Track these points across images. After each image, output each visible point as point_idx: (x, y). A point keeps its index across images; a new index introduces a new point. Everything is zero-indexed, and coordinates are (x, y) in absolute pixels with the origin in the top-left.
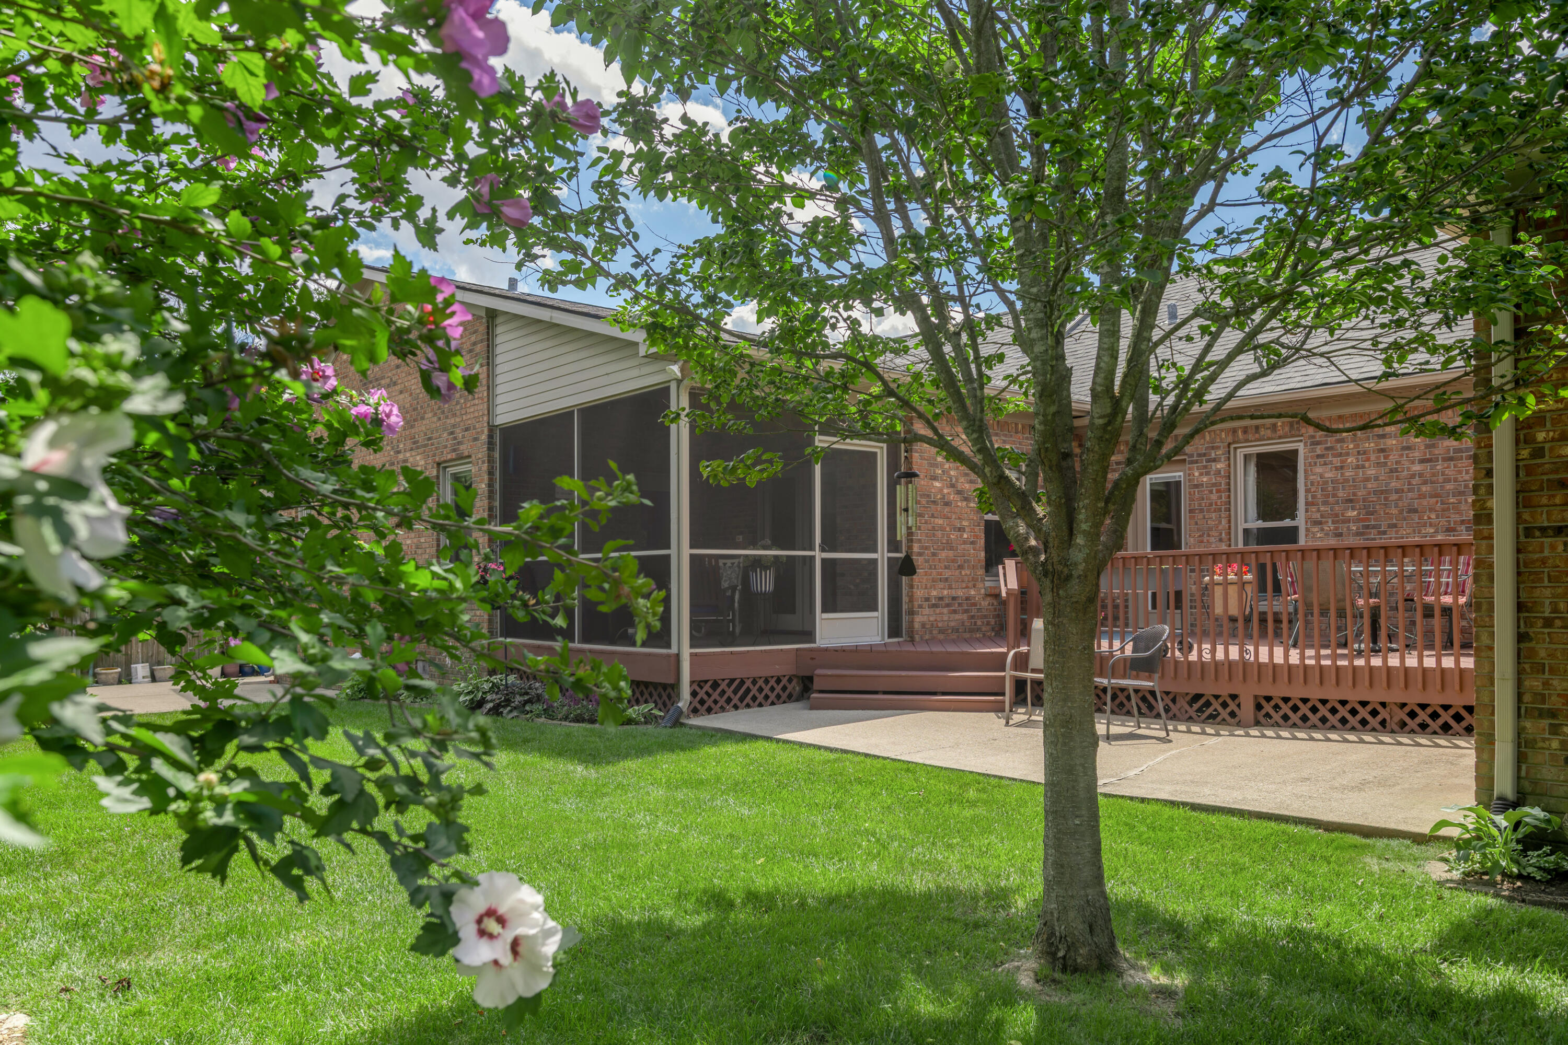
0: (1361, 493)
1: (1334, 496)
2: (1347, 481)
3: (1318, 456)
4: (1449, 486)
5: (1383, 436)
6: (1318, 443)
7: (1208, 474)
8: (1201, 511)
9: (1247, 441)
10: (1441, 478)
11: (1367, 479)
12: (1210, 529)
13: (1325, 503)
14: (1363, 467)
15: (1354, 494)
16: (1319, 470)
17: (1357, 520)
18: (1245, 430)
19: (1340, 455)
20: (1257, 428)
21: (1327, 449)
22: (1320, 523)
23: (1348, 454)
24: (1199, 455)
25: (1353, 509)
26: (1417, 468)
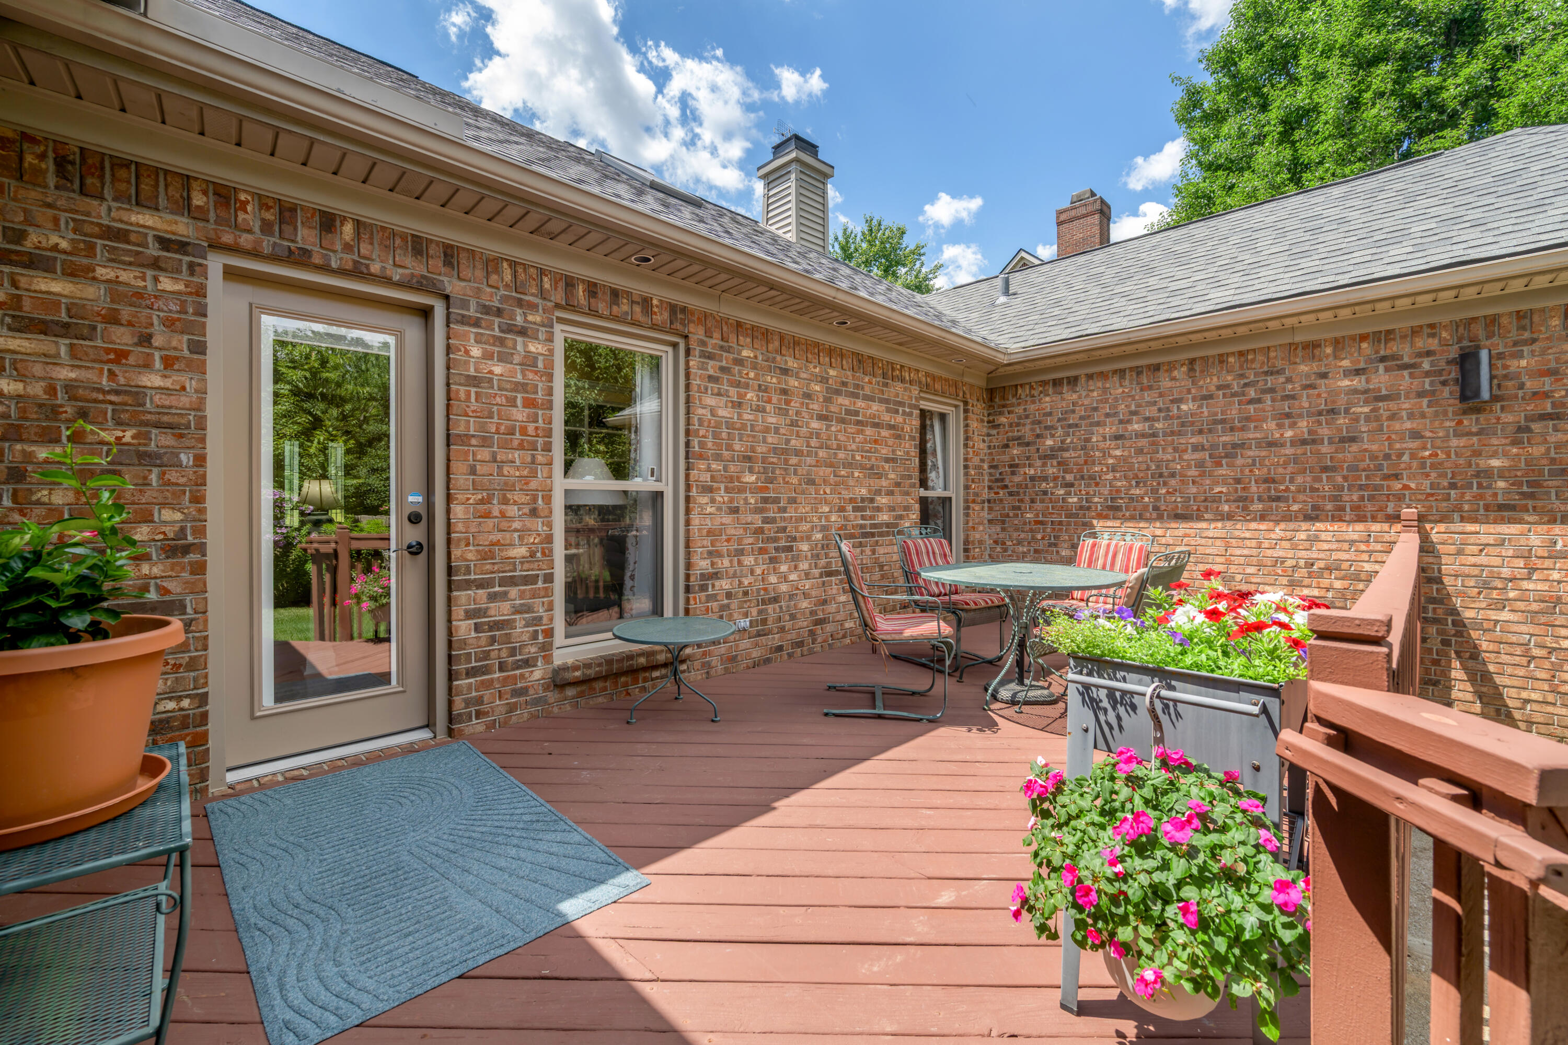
0: (761, 449)
1: (729, 448)
2: (743, 427)
3: (711, 378)
4: (841, 455)
5: (785, 371)
6: (710, 357)
7: (504, 358)
8: (486, 442)
9: (593, 313)
10: (834, 444)
11: (767, 430)
12: (508, 487)
13: (718, 457)
14: (764, 411)
15: (753, 450)
16: (710, 401)
17: (755, 490)
18: (593, 289)
19: (738, 385)
20: (615, 294)
21: (723, 369)
22: (710, 490)
23: (747, 386)
24: (486, 310)
25: (751, 470)
26: (815, 424)
